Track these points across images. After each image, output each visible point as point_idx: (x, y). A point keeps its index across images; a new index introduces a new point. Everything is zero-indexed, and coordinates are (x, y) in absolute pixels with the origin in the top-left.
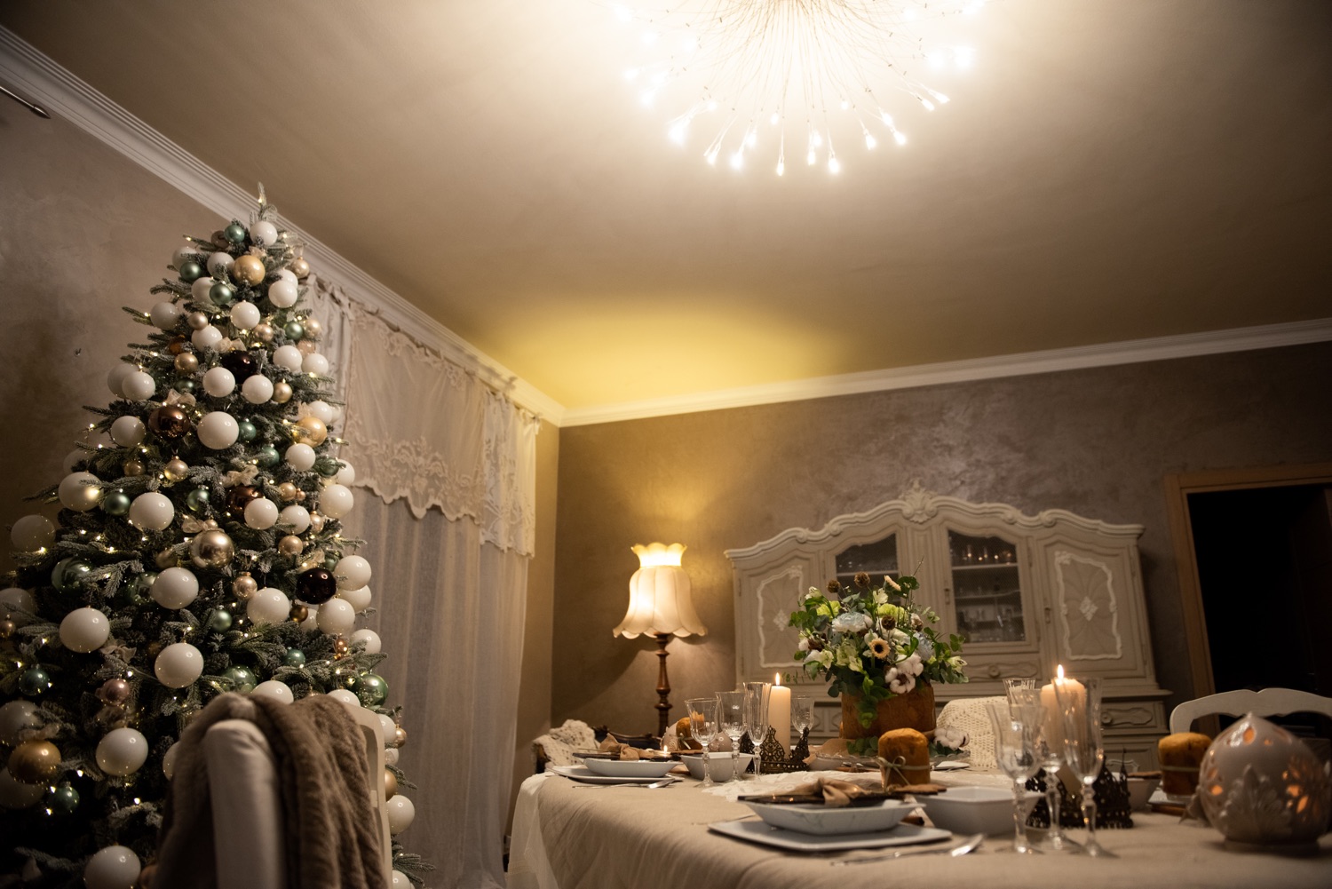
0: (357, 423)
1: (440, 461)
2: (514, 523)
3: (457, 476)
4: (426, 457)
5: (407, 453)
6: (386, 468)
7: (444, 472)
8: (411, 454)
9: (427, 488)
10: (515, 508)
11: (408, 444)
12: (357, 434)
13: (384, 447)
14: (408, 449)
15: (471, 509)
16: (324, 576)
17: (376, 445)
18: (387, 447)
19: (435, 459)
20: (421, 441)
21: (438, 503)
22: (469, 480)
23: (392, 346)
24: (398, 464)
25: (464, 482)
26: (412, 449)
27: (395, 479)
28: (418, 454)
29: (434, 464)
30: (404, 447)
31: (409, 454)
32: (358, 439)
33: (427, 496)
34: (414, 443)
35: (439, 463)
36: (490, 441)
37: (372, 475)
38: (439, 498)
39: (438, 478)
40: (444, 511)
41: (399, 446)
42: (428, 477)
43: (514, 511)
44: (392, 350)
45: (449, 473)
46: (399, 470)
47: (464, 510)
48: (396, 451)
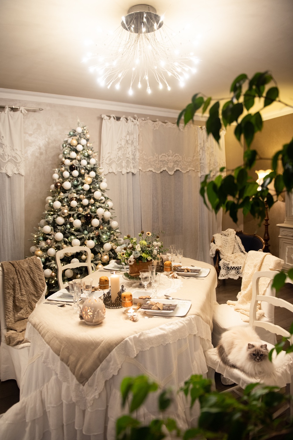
0: (144, 154)
1: (178, 156)
2: (215, 167)
3: (186, 159)
4: (172, 156)
5: (164, 157)
6: (157, 163)
7: (180, 159)
8: (166, 157)
9: (173, 165)
10: (215, 162)
11: (164, 154)
12: (145, 157)
13: (155, 158)
14: (165, 156)
15: (192, 167)
16: (89, 215)
17: (152, 158)
18: (156, 157)
19: (176, 156)
20: (169, 152)
21: (178, 169)
22: (191, 159)
23: (155, 127)
24: (161, 161)
25: (189, 160)
26: (166, 155)
27: (160, 166)
28: (169, 156)
29: (176, 157)
30: (163, 156)
31: (165, 157)
32: (145, 158)
33: (173, 167)
34: (167, 153)
35: (178, 157)
36: (201, 144)
37: (151, 167)
38: (179, 167)
39: (178, 162)
40: (180, 170)
41: (161, 156)
42: (173, 162)
43: (215, 163)
44: (154, 128)
45: (182, 159)
46: (162, 163)
47: (189, 169)
48: (160, 158)
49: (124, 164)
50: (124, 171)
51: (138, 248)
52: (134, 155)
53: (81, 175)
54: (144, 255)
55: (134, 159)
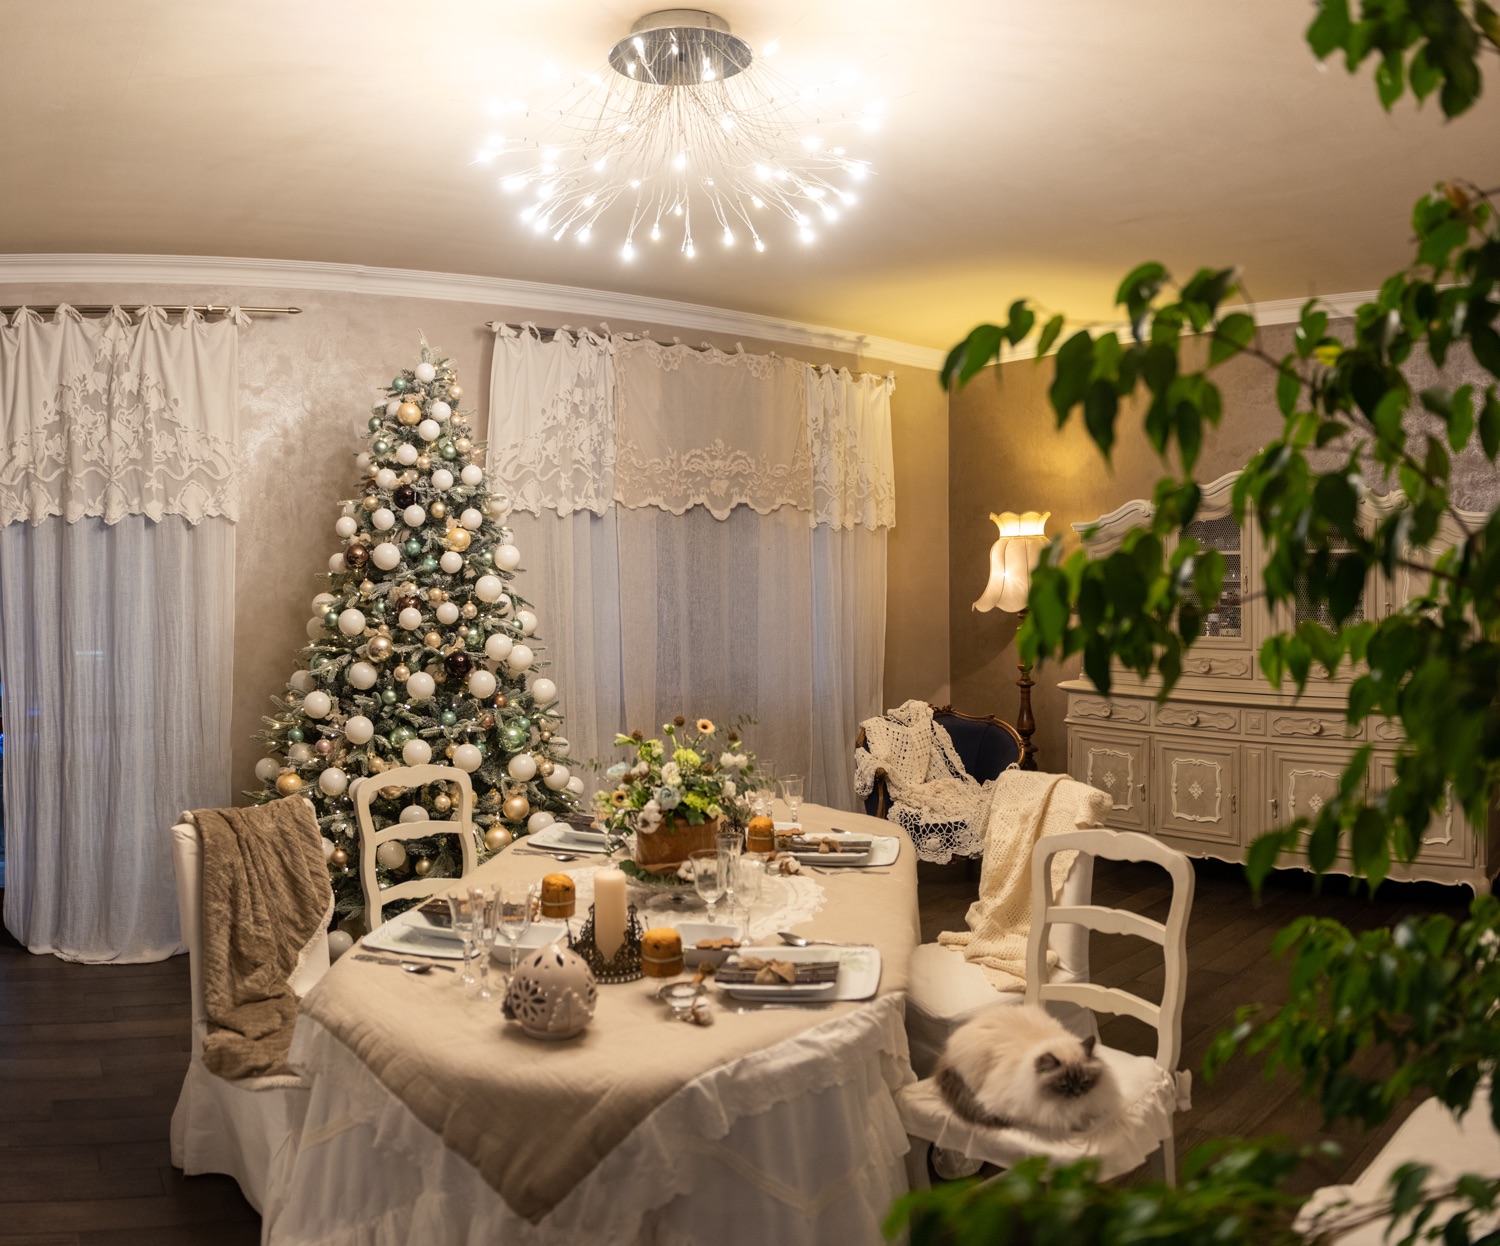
0: (632, 448)
1: (745, 458)
2: (861, 497)
3: (768, 468)
4: (724, 459)
5: (698, 460)
6: (673, 481)
7: (750, 467)
8: (704, 460)
9: (729, 488)
10: (862, 481)
11: (699, 452)
12: (633, 459)
13: (668, 463)
14: (700, 457)
15: (790, 497)
17: (659, 464)
18: (672, 461)
19: (737, 458)
20: (715, 444)
21: (743, 500)
22: (784, 468)
23: (667, 363)
24: (688, 474)
25: (778, 472)
26: (705, 455)
27: (685, 490)
28: (714, 458)
29: (736, 463)
30: (695, 456)
31: (701, 462)
32: (635, 463)
33: (729, 496)
34: (707, 449)
35: (743, 461)
36: (817, 420)
37: (656, 493)
38: (746, 496)
39: (743, 476)
40: (752, 506)
41: (688, 457)
42: (728, 478)
43: (861, 485)
44: (667, 367)
45: (757, 468)
46: (690, 480)
47: (780, 501)
48: (684, 463)
49: (564, 483)
50: (565, 507)
51: (671, 775)
52: (598, 453)
53: (433, 522)
54: (691, 799)
55: (598, 466)
